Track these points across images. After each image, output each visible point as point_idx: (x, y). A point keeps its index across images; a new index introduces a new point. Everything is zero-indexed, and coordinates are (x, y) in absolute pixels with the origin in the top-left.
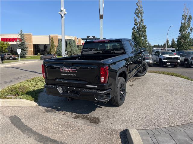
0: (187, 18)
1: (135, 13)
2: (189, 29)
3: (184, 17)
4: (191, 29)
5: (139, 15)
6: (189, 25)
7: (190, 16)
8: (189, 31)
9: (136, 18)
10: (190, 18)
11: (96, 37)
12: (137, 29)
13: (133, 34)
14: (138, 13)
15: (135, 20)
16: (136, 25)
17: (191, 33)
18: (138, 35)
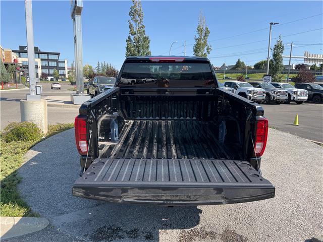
0: (204, 32)
1: (130, 13)
2: (206, 48)
3: (199, 30)
4: (208, 49)
5: (137, 17)
6: (205, 42)
7: (207, 29)
8: (205, 52)
9: (132, 22)
10: (207, 33)
11: (39, 49)
12: (134, 41)
13: (128, 49)
14: (134, 13)
15: (130, 25)
16: (133, 34)
17: (207, 54)
18: (136, 52)
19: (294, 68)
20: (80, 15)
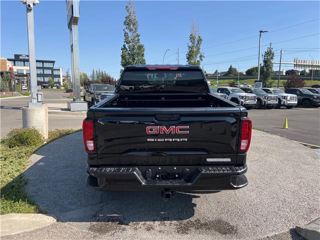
0: (196, 40)
1: (125, 23)
3: (192, 38)
4: (201, 57)
5: (132, 27)
6: (198, 50)
7: (199, 37)
8: (198, 59)
9: (127, 31)
10: (200, 40)
12: (129, 49)
13: (123, 57)
14: (129, 22)
15: (125, 34)
16: (127, 43)
17: (200, 61)
18: (131, 60)
19: (284, 74)
20: (77, 25)
